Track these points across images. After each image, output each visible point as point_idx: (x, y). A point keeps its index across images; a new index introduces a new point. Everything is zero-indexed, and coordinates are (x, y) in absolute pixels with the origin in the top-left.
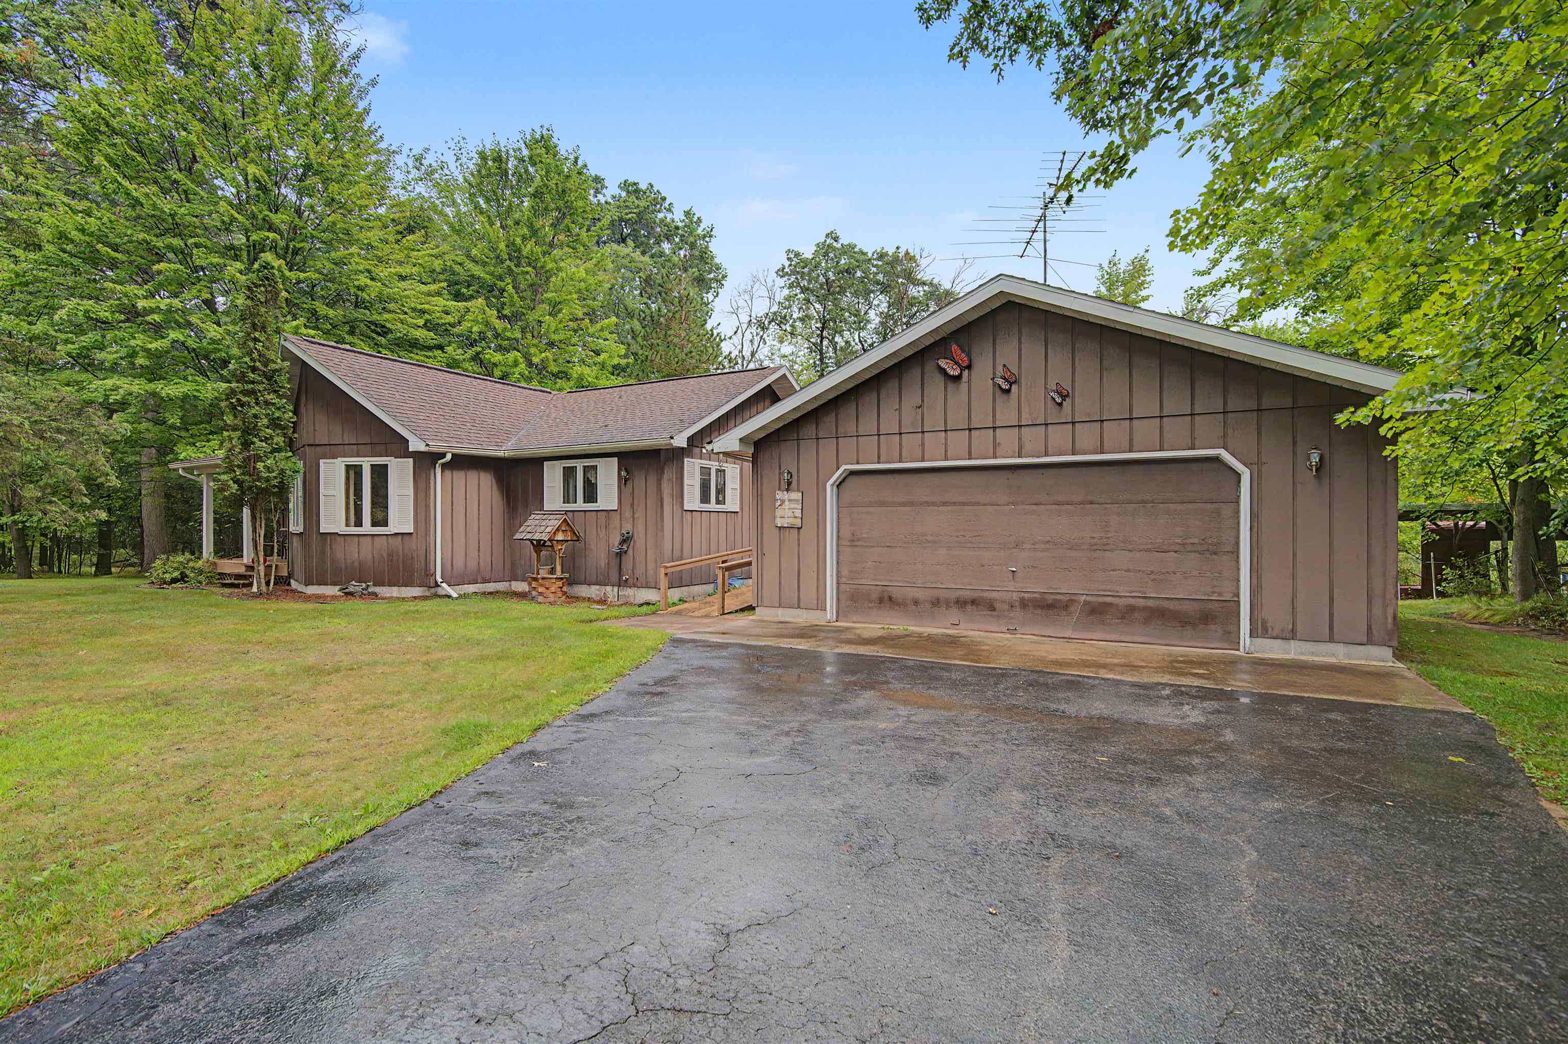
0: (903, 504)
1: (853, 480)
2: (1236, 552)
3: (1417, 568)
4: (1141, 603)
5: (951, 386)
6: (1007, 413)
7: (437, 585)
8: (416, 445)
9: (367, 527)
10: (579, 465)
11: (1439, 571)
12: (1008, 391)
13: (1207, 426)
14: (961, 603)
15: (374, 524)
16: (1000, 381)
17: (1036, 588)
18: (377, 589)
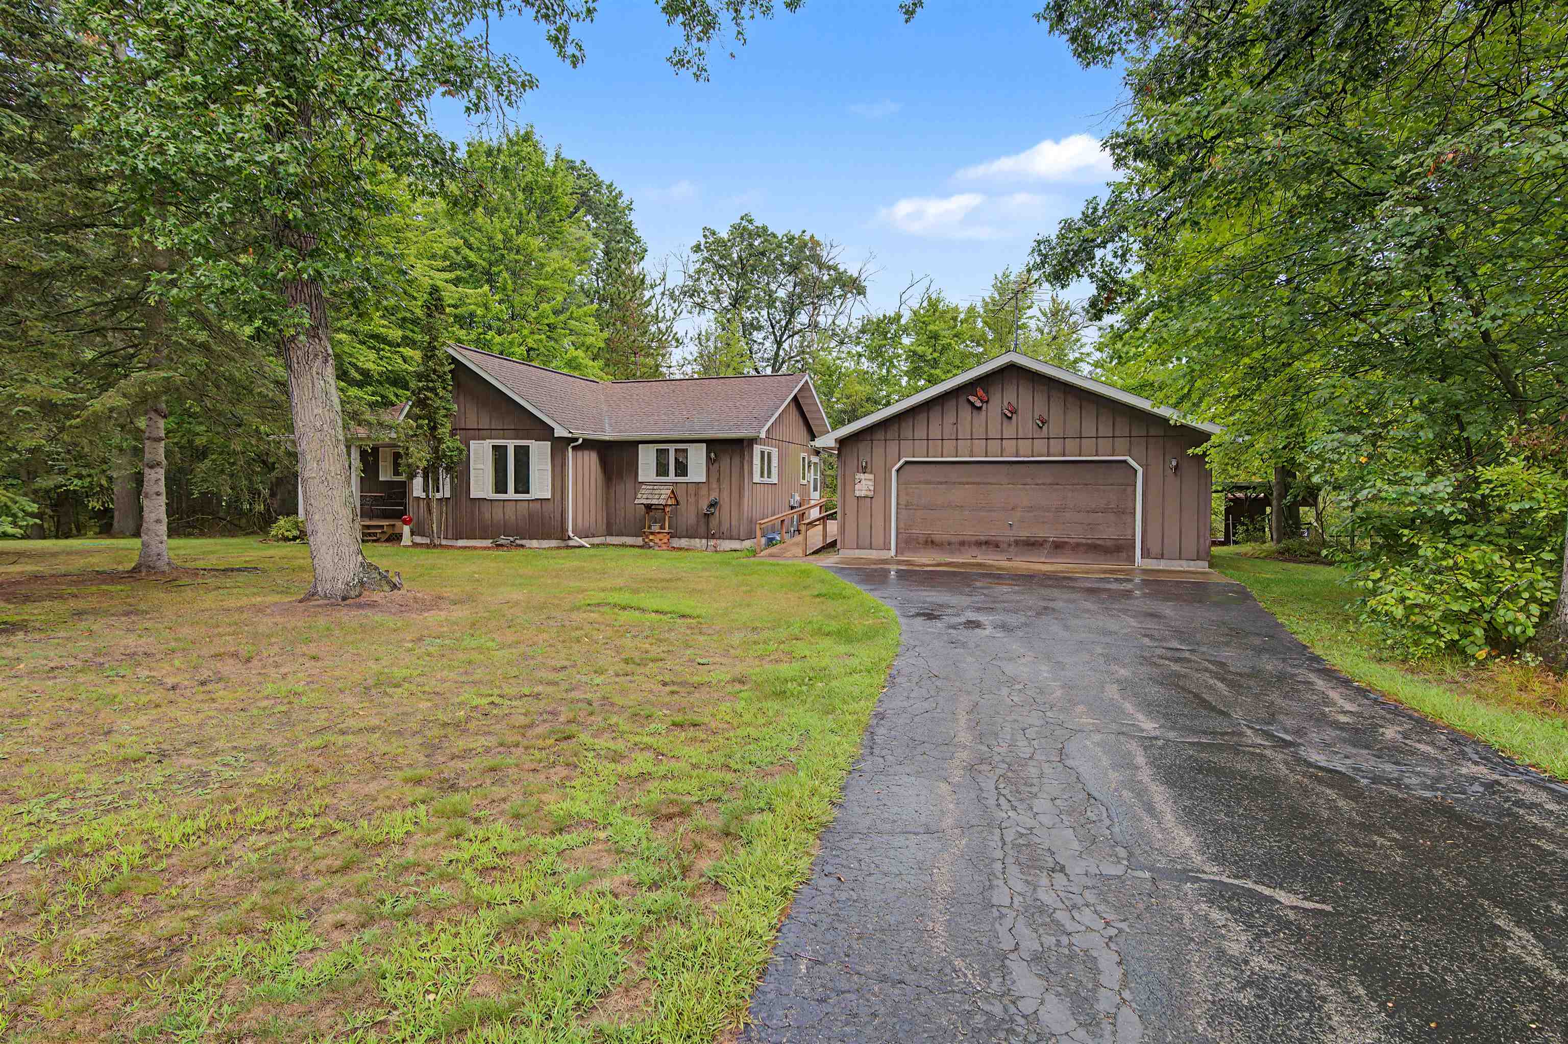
0: (941, 483)
1: (907, 467)
2: (1134, 514)
3: (1222, 527)
4: (1084, 541)
5: (975, 412)
6: (1009, 431)
7: (569, 538)
8: (559, 432)
9: (511, 494)
10: (672, 448)
11: (1234, 527)
12: (1010, 418)
13: (1122, 444)
14: (979, 544)
15: (517, 491)
16: (1007, 412)
17: (1024, 534)
18: (523, 542)
